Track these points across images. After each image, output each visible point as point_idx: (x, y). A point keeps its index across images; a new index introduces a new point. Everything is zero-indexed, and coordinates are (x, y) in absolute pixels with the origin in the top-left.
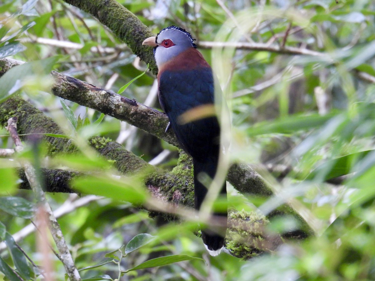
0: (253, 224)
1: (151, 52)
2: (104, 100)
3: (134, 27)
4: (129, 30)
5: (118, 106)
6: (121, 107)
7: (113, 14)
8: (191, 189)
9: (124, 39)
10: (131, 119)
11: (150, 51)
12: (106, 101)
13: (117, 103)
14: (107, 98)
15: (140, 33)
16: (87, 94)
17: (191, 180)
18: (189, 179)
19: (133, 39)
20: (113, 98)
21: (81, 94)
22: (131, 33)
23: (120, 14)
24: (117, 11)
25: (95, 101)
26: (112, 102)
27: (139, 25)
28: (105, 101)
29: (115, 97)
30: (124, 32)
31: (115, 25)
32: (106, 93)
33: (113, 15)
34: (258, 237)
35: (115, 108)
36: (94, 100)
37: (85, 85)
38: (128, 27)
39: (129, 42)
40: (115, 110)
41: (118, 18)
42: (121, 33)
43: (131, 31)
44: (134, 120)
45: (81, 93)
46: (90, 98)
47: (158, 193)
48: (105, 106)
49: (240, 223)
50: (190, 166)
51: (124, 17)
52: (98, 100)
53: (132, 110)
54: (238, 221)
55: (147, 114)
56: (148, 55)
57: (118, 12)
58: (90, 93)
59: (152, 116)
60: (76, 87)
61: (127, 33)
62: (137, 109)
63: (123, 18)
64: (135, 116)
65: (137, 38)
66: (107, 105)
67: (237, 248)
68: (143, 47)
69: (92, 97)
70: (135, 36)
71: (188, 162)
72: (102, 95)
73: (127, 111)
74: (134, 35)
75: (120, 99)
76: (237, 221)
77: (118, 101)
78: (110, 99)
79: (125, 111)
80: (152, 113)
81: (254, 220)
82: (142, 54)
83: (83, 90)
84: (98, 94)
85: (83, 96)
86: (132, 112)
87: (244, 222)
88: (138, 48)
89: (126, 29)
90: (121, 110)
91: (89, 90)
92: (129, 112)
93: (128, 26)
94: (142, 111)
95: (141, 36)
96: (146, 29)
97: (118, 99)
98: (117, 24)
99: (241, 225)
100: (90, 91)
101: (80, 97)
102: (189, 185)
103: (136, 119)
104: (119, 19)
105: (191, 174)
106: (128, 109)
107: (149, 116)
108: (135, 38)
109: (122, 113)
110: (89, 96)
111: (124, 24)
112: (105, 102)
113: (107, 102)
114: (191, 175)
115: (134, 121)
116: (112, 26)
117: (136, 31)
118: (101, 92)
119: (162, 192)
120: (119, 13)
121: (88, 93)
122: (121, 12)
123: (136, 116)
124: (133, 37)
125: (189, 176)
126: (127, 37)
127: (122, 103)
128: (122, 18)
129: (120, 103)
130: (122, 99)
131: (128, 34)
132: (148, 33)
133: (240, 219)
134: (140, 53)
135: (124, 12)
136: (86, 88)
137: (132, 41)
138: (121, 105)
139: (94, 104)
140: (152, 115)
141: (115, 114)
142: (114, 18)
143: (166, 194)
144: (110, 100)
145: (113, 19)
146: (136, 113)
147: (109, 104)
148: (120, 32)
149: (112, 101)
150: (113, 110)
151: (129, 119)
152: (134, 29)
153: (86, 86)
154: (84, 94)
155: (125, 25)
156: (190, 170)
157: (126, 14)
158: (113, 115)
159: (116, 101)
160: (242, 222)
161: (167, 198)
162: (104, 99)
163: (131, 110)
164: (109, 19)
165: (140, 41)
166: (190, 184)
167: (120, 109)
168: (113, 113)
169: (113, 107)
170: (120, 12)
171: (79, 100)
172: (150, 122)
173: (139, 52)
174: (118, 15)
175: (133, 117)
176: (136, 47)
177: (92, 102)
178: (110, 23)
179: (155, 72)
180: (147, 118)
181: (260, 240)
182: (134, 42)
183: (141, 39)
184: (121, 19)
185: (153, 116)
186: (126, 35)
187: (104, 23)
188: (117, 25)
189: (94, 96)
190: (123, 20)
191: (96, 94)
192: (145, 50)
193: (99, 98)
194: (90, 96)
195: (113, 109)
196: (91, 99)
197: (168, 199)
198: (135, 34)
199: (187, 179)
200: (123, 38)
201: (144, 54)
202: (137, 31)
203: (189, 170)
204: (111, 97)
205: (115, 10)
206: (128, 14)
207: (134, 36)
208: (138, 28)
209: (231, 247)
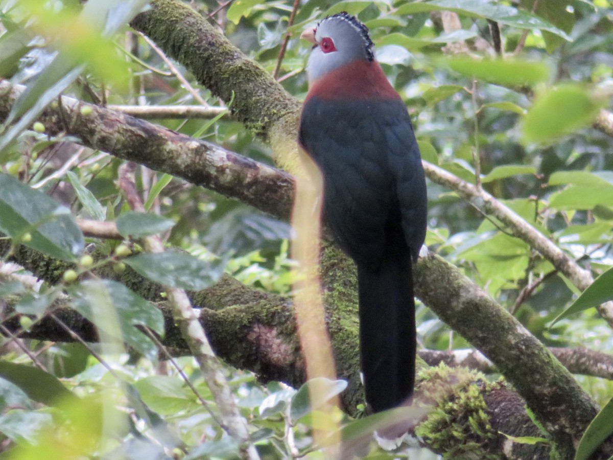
0: (465, 389)
1: (233, 79)
2: (195, 158)
3: (197, 35)
4: (189, 39)
5: (221, 170)
6: (228, 171)
7: (156, 11)
8: (337, 328)
9: (179, 57)
10: (246, 193)
11: (231, 78)
12: (200, 160)
13: (220, 164)
14: (201, 155)
15: (211, 44)
16: (163, 149)
17: (335, 313)
18: (331, 311)
19: (197, 57)
20: (212, 154)
21: (154, 148)
22: (192, 45)
23: (170, 9)
24: (164, 5)
25: (179, 161)
26: (210, 162)
27: (207, 30)
28: (197, 160)
29: (215, 153)
30: (178, 44)
31: (162, 30)
32: (198, 147)
33: (155, 13)
34: (477, 412)
35: (215, 174)
36: (177, 158)
37: (159, 132)
38: (186, 33)
39: (189, 62)
40: (216, 177)
41: (166, 19)
42: (173, 46)
43: (192, 41)
44: (252, 194)
45: (152, 146)
46: (171, 155)
47: (274, 337)
48: (198, 170)
49: (440, 388)
50: (331, 286)
51: (177, 15)
52: (183, 160)
53: (249, 175)
54: (436, 385)
55: (275, 183)
56: (229, 85)
57: (165, 7)
58: (170, 146)
59: (285, 186)
60: (143, 134)
61: (185, 45)
62: (258, 174)
63: (177, 17)
64: (254, 187)
65: (206, 55)
66: (201, 168)
67: (438, 435)
68: (218, 71)
69: (173, 153)
70: (201, 51)
71: (326, 280)
72: (192, 150)
73: (238, 179)
74: (199, 48)
75: (225, 157)
76: (434, 383)
77: (222, 159)
78: (208, 156)
79: (235, 180)
80: (285, 181)
81: (467, 381)
82: (216, 84)
83: (156, 140)
84: (184, 148)
85: (158, 152)
86: (248, 180)
87: (447, 386)
88: (207, 73)
89: (184, 38)
90: (228, 177)
91: (167, 140)
92: (243, 181)
93: (186, 31)
94: (266, 178)
95: (212, 50)
96: (219, 37)
97: (222, 156)
98: (166, 29)
99: (441, 390)
100: (169, 143)
101: (151, 153)
102: (332, 322)
103: (256, 194)
104: (168, 19)
105: (334, 301)
106: (242, 175)
107: (280, 187)
108: (201, 54)
109: (230, 183)
110: (168, 153)
111: (179, 28)
112: (198, 163)
113: (201, 162)
114: (333, 303)
115: (252, 197)
116: (155, 32)
117: (202, 41)
118: (189, 145)
119: (281, 336)
120: (167, 9)
121: (165, 147)
122: (171, 6)
123: (256, 187)
124: (198, 52)
125: (331, 304)
126: (186, 53)
127: (229, 163)
128: (174, 19)
129: (225, 163)
130: (228, 156)
131: (188, 47)
132: (225, 45)
133: (438, 381)
134: (212, 82)
135: (176, 7)
136: (161, 138)
137: (194, 60)
138: (227, 168)
139: (177, 166)
140: (285, 184)
141: (216, 184)
142: (159, 18)
143: (288, 340)
144: (207, 158)
145: (157, 20)
146: (255, 182)
147: (204, 166)
148: (171, 43)
149: (210, 160)
150: (213, 177)
151: (243, 194)
152: (198, 38)
153: (162, 134)
154: (158, 149)
155: (181, 30)
156: (332, 294)
157: (181, 11)
158: (213, 186)
159: (219, 160)
160: (443, 386)
161: (292, 348)
162: (196, 156)
163: (247, 176)
164: (149, 20)
165: (211, 60)
166: (335, 319)
167: (225, 175)
168: (212, 182)
169: (213, 172)
170: (168, 6)
171: (149, 160)
172: (282, 198)
173: (210, 79)
174: (166, 12)
175: (251, 190)
176: (203, 72)
177: (173, 163)
178: (150, 27)
179: (242, 116)
180: (275, 192)
181: (482, 418)
182: (199, 61)
183: (212, 57)
184: (171, 19)
185: (287, 186)
186: (182, 51)
187: (140, 27)
188: (164, 31)
189: (177, 151)
190: (177, 22)
191: (179, 149)
192: (222, 76)
193: (187, 155)
194: (171, 152)
195: (212, 174)
196: (171, 158)
197: (293, 350)
198: (202, 46)
199: (328, 311)
200: (178, 55)
201: (219, 84)
202: (204, 42)
203: (330, 293)
204: (208, 152)
205: (158, 3)
206: (185, 10)
207: (199, 50)
208: (206, 36)
209: (425, 433)
